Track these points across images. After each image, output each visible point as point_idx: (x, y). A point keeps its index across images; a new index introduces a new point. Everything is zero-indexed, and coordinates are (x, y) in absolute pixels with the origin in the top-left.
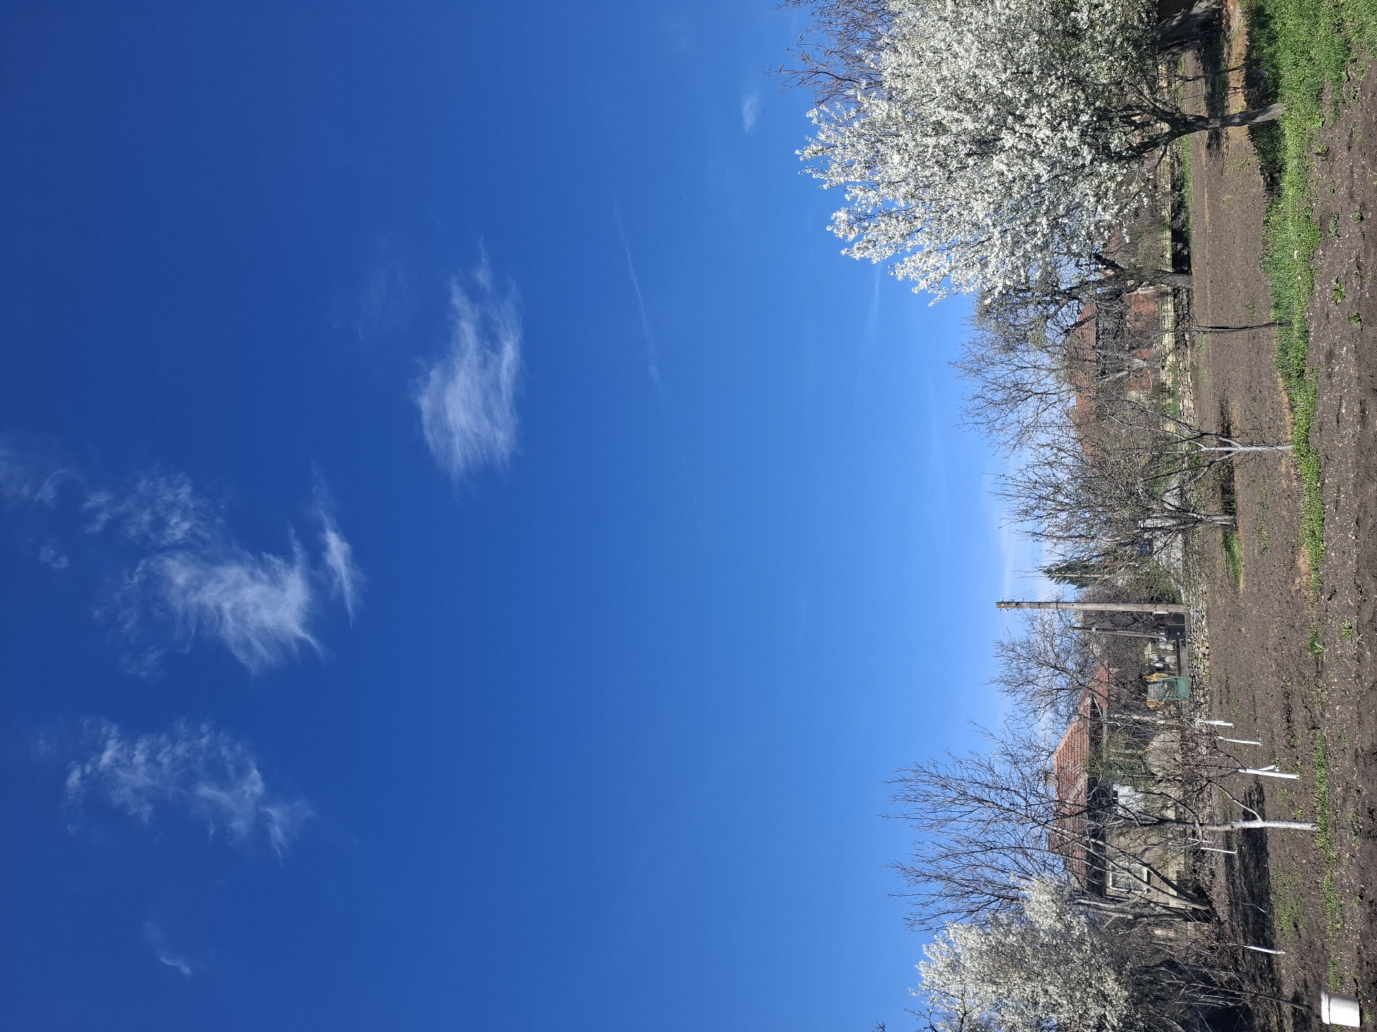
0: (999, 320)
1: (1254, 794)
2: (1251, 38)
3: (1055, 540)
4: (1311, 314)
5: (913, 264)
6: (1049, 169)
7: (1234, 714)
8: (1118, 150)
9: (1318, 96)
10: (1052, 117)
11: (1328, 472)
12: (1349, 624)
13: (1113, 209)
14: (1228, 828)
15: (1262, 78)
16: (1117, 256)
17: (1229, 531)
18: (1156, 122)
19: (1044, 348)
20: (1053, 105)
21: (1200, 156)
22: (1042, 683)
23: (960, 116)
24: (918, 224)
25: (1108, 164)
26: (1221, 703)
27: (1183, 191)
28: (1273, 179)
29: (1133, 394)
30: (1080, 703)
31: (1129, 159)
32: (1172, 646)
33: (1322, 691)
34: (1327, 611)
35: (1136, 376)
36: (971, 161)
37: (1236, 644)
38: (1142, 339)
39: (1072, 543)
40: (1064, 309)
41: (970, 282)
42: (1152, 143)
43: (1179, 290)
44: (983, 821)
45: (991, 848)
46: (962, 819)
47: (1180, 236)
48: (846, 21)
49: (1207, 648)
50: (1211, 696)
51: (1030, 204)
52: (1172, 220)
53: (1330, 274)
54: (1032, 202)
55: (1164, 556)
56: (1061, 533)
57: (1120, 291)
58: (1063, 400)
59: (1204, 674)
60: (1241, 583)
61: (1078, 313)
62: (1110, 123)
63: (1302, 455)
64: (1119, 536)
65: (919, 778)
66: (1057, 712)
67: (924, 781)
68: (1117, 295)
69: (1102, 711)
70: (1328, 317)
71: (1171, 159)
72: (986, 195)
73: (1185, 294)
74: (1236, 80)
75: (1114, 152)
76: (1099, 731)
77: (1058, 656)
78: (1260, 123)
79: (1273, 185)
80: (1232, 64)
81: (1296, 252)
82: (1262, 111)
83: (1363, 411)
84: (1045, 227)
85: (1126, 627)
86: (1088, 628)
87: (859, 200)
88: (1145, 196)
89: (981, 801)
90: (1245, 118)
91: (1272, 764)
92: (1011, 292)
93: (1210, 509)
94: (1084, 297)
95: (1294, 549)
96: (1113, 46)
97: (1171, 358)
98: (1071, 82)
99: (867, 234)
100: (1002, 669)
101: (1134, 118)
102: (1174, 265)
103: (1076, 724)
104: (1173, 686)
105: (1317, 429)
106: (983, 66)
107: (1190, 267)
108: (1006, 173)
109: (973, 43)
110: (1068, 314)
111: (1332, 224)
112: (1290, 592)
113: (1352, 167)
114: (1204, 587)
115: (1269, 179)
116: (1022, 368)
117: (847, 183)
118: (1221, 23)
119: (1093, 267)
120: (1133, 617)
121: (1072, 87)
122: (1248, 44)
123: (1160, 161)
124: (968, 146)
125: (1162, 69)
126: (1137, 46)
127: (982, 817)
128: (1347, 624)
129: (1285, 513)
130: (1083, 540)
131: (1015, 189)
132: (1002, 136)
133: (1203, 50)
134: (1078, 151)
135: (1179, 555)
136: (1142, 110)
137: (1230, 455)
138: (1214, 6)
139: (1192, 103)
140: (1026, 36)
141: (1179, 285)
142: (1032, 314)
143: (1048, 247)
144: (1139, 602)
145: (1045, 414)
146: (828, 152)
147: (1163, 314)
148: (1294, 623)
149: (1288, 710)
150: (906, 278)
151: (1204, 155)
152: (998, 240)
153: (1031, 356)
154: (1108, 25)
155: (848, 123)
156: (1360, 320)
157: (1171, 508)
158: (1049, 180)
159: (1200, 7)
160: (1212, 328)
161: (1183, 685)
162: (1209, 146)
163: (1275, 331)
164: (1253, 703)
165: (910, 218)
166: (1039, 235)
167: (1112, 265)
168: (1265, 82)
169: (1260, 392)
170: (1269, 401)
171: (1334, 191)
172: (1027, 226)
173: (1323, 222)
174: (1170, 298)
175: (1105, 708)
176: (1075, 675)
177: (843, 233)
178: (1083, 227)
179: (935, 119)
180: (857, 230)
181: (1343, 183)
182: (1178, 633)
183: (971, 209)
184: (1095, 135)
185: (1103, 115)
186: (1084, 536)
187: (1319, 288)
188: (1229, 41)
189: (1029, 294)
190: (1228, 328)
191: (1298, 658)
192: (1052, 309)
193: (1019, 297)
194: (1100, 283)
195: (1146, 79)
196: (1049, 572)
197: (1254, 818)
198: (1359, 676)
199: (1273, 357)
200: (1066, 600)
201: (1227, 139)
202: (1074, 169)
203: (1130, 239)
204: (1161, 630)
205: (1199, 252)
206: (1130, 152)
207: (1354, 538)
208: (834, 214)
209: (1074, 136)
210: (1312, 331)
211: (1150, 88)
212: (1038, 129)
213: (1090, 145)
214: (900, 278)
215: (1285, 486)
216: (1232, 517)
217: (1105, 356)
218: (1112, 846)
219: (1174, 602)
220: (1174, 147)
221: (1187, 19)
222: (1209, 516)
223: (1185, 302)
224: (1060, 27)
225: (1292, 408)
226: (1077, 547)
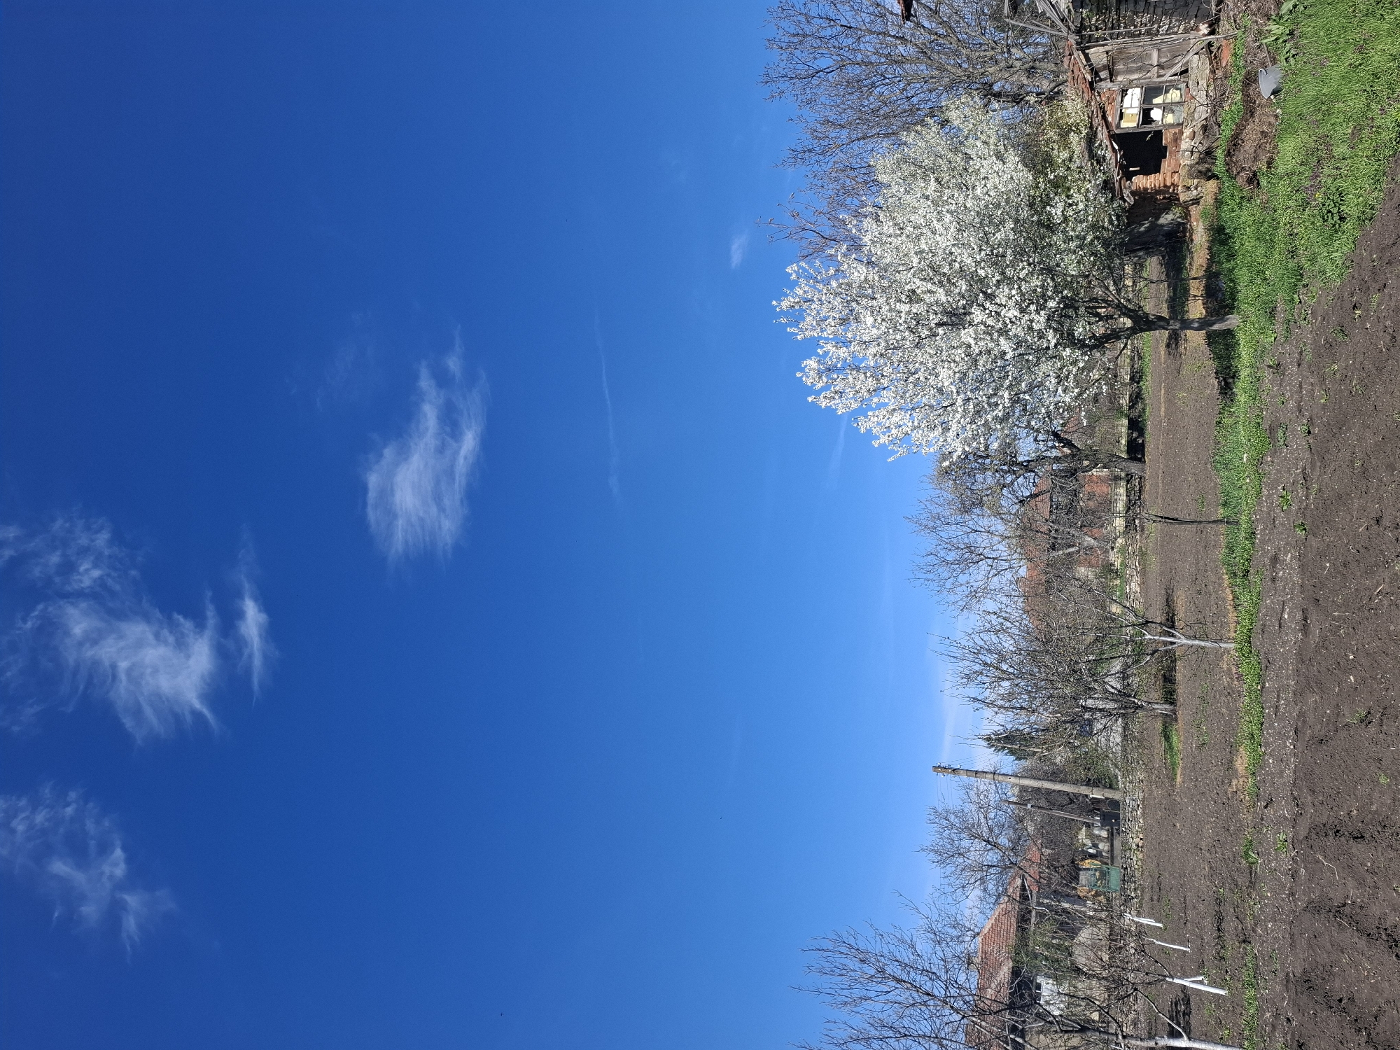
0: (958, 482)
1: (1181, 1005)
2: (1211, 252)
3: (996, 709)
4: (1258, 517)
5: (876, 419)
6: (1015, 347)
7: (1164, 914)
8: (1081, 337)
9: (1272, 313)
10: (1021, 299)
11: (1268, 676)
12: (1284, 837)
13: (1073, 392)
14: (1152, 1044)
15: (1220, 290)
16: (1075, 436)
17: (1169, 720)
18: (1120, 317)
19: (998, 514)
20: (1022, 288)
21: (1159, 353)
22: (974, 857)
23: (934, 288)
24: (885, 382)
25: (1071, 349)
26: (1152, 900)
27: (1141, 384)
28: (1227, 384)
29: (1082, 571)
30: (1010, 883)
31: (1092, 348)
32: (1106, 833)
33: (1254, 904)
34: (1262, 819)
35: (1086, 554)
36: (941, 331)
37: (1171, 839)
38: (1095, 517)
39: (1013, 714)
40: (1021, 480)
41: (930, 442)
42: (1114, 335)
43: (1132, 476)
44: (899, 1003)
45: (906, 1035)
46: (877, 999)
47: (1136, 425)
48: (838, 187)
49: (1141, 839)
50: (1143, 891)
51: (993, 377)
52: (1130, 409)
53: (1277, 481)
54: (996, 375)
55: (1103, 739)
56: (1002, 702)
57: (1076, 470)
58: (1013, 568)
59: (1137, 867)
60: (1178, 776)
61: (1034, 486)
62: (1076, 312)
63: (1244, 655)
64: (1060, 713)
65: (837, 949)
66: (985, 890)
67: (841, 953)
68: (1073, 473)
69: (1031, 894)
70: (1274, 522)
71: (1131, 352)
72: (952, 364)
73: (1137, 481)
74: (1196, 288)
75: (1078, 339)
76: (1028, 916)
77: (991, 829)
78: (1216, 330)
79: (1226, 389)
80: (1193, 274)
81: (1245, 455)
82: (1219, 320)
83: (1305, 619)
84: (1007, 400)
85: (1061, 807)
86: (1023, 804)
87: (830, 355)
88: (1104, 384)
89: (899, 981)
90: (1204, 324)
91: (1201, 975)
92: (971, 457)
93: (1151, 697)
94: (1041, 470)
95: (1233, 749)
96: (1083, 242)
97: (1120, 541)
98: (1042, 269)
99: (835, 386)
100: (934, 838)
101: (1099, 310)
102: (1128, 452)
103: (1004, 906)
104: (1105, 875)
105: (1260, 631)
106: (960, 246)
107: (1143, 455)
108: (973, 345)
109: (951, 222)
110: (1024, 484)
111: (1280, 434)
112: (1226, 793)
113: (1300, 383)
114: (1141, 776)
115: (1223, 383)
116: (976, 531)
117: (821, 338)
118: (1185, 236)
119: (1050, 444)
120: (1070, 798)
121: (1042, 274)
122: (1209, 257)
123: (1121, 353)
124: (939, 316)
125: (1128, 269)
126: (1106, 244)
127: (899, 999)
128: (1282, 837)
129: (1224, 710)
130: (1023, 713)
131: (981, 362)
132: (973, 310)
133: (1167, 258)
134: (1043, 333)
135: (1119, 740)
136: (1108, 304)
137: (1174, 646)
138: (1179, 220)
139: (1155, 303)
140: (1002, 222)
141: (1133, 471)
142: (989, 480)
143: (1008, 419)
144: (1075, 783)
145: (995, 579)
146: (805, 306)
147: (1116, 497)
148: (1229, 825)
149: (1220, 918)
150: (869, 431)
151: (1163, 353)
152: (960, 407)
153: (987, 521)
154: (1081, 222)
155: (826, 282)
156: (1305, 529)
157: (1113, 691)
158: (1014, 357)
159: (1166, 219)
160: (1162, 517)
161: (1115, 876)
162: (1168, 345)
163: (1222, 528)
164: (1184, 905)
165: (877, 374)
166: (1001, 407)
167: (1069, 444)
168: (1223, 295)
169: (1206, 586)
170: (1214, 596)
171: (1283, 403)
172: (989, 398)
173: (1272, 430)
174: (1123, 483)
175: (1034, 892)
176: (1007, 853)
177: (812, 381)
178: (1043, 406)
179: (909, 288)
180: (825, 379)
181: (1292, 396)
182: (1113, 821)
183: (937, 375)
184: (1061, 320)
185: (1070, 304)
186: (1025, 708)
187: (1266, 493)
188: (1191, 253)
189: (988, 461)
190: (1177, 520)
191: (1231, 864)
192: (1009, 478)
193: (978, 463)
194: (1057, 459)
195: (1113, 276)
196: (989, 739)
197: (1179, 1036)
198: (1292, 894)
199: (1221, 553)
200: (1003, 771)
201: (1186, 340)
202: (1038, 350)
203: (1088, 422)
204: (1097, 815)
205: (1153, 442)
206: (1093, 341)
207: (1292, 747)
208: (805, 362)
209: (1041, 320)
210: (1259, 534)
211: (1115, 284)
212: (1007, 309)
213: (1055, 330)
214: (863, 430)
215: (1226, 683)
216: (1172, 707)
217: (1056, 530)
218: (1031, 1045)
219: (1111, 787)
220: (1136, 342)
221: (1154, 226)
222: (1150, 703)
223: (1137, 489)
224: (1035, 218)
225: (1236, 607)
226: (1017, 719)
